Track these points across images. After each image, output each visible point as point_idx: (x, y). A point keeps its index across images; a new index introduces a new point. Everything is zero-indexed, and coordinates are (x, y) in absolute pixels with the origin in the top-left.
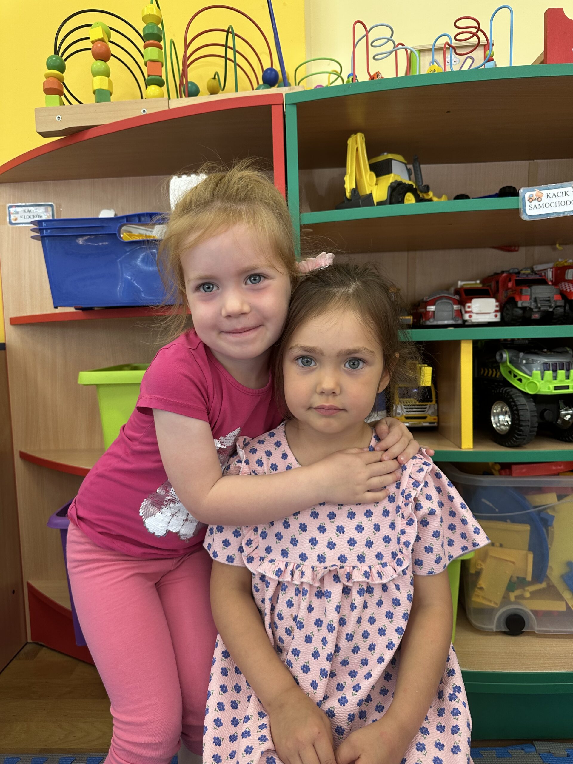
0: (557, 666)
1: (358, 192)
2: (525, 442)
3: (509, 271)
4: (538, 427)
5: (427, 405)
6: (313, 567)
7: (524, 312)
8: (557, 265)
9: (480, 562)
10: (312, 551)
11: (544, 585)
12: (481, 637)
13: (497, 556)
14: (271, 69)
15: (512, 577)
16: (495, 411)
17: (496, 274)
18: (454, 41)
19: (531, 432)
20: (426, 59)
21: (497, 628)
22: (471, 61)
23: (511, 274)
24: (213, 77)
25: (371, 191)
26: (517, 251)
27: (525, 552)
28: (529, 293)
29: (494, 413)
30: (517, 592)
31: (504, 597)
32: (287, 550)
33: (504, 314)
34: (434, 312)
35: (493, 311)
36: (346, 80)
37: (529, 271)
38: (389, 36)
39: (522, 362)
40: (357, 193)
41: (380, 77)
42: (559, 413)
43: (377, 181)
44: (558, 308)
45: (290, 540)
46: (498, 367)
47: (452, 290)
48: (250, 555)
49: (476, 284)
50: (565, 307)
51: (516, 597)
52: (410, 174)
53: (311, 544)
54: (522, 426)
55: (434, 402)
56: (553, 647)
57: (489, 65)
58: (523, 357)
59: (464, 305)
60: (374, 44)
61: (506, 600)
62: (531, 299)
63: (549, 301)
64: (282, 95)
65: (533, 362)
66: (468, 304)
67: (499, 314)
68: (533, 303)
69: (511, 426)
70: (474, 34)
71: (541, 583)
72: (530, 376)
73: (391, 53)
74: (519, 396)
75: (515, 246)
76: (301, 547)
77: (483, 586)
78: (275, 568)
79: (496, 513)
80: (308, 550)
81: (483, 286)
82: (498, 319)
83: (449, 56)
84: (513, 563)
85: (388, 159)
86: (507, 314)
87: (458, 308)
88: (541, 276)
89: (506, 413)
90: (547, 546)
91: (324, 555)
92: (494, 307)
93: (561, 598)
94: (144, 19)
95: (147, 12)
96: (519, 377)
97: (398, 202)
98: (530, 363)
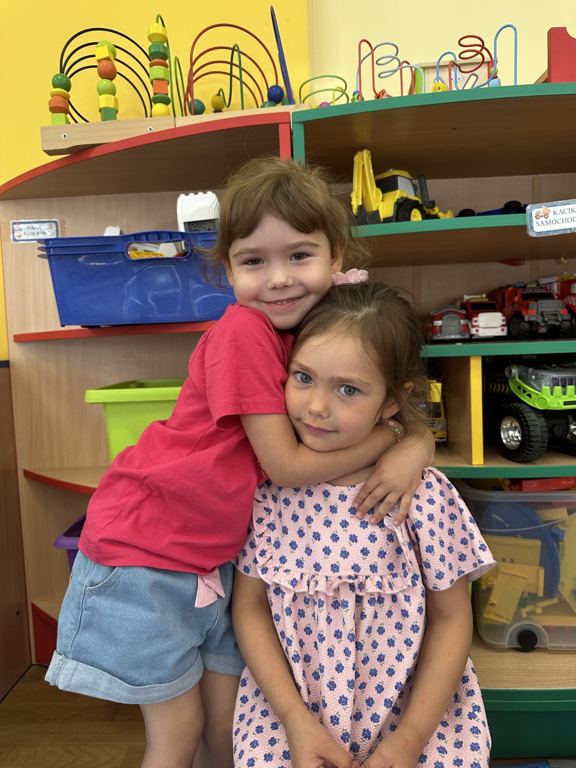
0: (571, 683)
1: (365, 208)
2: (535, 457)
3: (515, 285)
4: (548, 443)
5: (436, 420)
6: (327, 577)
7: (531, 326)
8: (563, 278)
9: (491, 578)
10: (326, 560)
11: (555, 601)
12: (494, 654)
13: (509, 571)
14: (276, 87)
15: (523, 592)
17: (503, 289)
18: (458, 59)
19: (541, 447)
20: (431, 76)
21: (509, 644)
22: (475, 78)
23: (516, 288)
24: (218, 93)
25: (378, 208)
26: (522, 265)
27: (536, 567)
28: (536, 307)
29: (503, 428)
30: (529, 608)
31: (516, 613)
32: (302, 559)
33: (511, 328)
34: (441, 327)
35: (500, 325)
36: (351, 97)
37: (535, 285)
38: (394, 55)
39: (531, 376)
40: (363, 209)
41: (386, 94)
42: (568, 428)
43: (383, 197)
44: (565, 322)
45: (304, 550)
46: (507, 382)
47: (458, 303)
48: (265, 566)
49: (482, 298)
50: (571, 320)
51: (528, 613)
52: (415, 190)
53: (325, 553)
54: (531, 441)
55: (443, 417)
56: (566, 663)
57: (493, 83)
58: (532, 372)
59: (470, 320)
60: (379, 62)
61: (517, 616)
62: (537, 313)
63: (555, 315)
64: (289, 113)
65: (542, 377)
66: (475, 319)
67: (505, 328)
68: (540, 317)
69: (521, 442)
70: (478, 53)
71: (552, 598)
72: (540, 391)
73: (395, 71)
74: (529, 412)
75: (520, 260)
76: (315, 556)
77: (494, 602)
78: (290, 578)
79: (506, 528)
80: (322, 559)
81: (489, 300)
82: (504, 333)
83: (454, 74)
84: (525, 578)
85: (394, 176)
86: (514, 328)
87: (465, 322)
88: (547, 290)
89: (516, 428)
90: (557, 560)
91: (337, 564)
92: (501, 321)
93: (573, 614)
95: (152, 31)
96: (528, 393)
97: (405, 218)
98: (539, 379)
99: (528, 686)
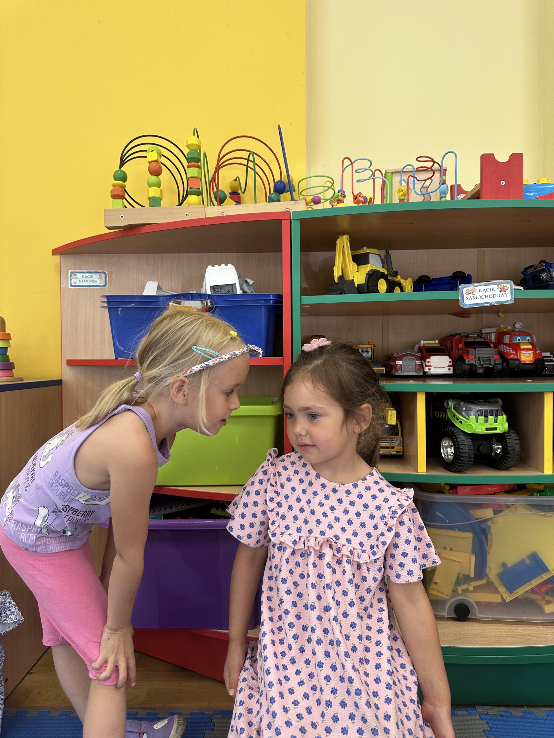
0: (492, 643)
1: (344, 278)
2: (465, 468)
3: (460, 334)
4: (474, 458)
5: (394, 438)
6: (316, 538)
7: (471, 368)
8: (499, 330)
10: (317, 528)
11: (484, 581)
13: (448, 557)
14: (281, 181)
15: (459, 574)
16: (444, 445)
17: (452, 336)
19: (468, 461)
20: (396, 179)
21: (448, 614)
23: (462, 336)
24: (235, 179)
25: (353, 277)
26: (469, 317)
27: (469, 555)
28: (474, 354)
29: (443, 446)
30: (464, 587)
31: (453, 591)
32: (301, 527)
33: (456, 368)
34: (401, 365)
35: (447, 365)
37: (476, 336)
38: (367, 167)
39: (462, 409)
40: (342, 279)
41: (362, 196)
42: (492, 447)
43: (358, 268)
44: (498, 365)
45: (303, 521)
46: (446, 412)
47: (417, 347)
48: (274, 532)
49: (435, 343)
50: (503, 364)
51: (463, 590)
52: (383, 263)
53: (317, 524)
54: (461, 457)
55: (400, 436)
56: (491, 629)
57: (442, 187)
58: (463, 405)
59: (425, 361)
60: (357, 171)
61: (455, 591)
62: (475, 358)
63: (489, 360)
64: (289, 212)
65: (471, 409)
66: (428, 360)
67: (452, 368)
68: (477, 361)
69: (455, 456)
71: (482, 579)
72: (468, 419)
74: (460, 434)
75: (467, 314)
76: (310, 525)
77: (437, 581)
78: (292, 539)
79: (446, 523)
81: (441, 345)
82: (451, 372)
84: (460, 562)
85: (367, 253)
86: (458, 368)
87: (420, 362)
88: (485, 339)
89: (451, 446)
90: (485, 549)
91: (324, 531)
92: (448, 362)
93: (497, 591)
94: (188, 146)
95: (190, 142)
96: (460, 420)
97: (374, 286)
98: (468, 410)
99: (459, 644)
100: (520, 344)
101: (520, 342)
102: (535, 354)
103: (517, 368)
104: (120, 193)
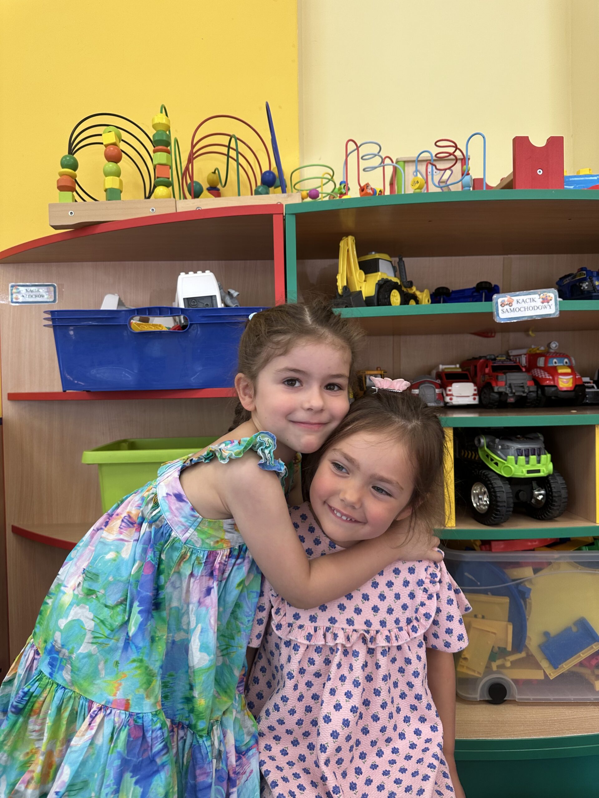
0: (536, 732)
2: (502, 521)
3: (485, 357)
4: (513, 508)
6: (343, 629)
7: (500, 397)
8: (530, 351)
10: (341, 615)
11: (523, 655)
12: (466, 706)
13: (480, 628)
14: (270, 172)
15: (493, 647)
16: (475, 491)
17: (475, 359)
19: (507, 511)
20: (410, 169)
21: (480, 697)
23: (487, 360)
24: (213, 171)
25: (361, 288)
26: (494, 337)
27: (505, 623)
28: (504, 380)
29: (474, 493)
30: (499, 662)
31: (487, 667)
32: (315, 615)
33: (482, 397)
35: (472, 394)
37: (504, 358)
38: (376, 152)
39: (498, 446)
40: (348, 290)
41: (370, 187)
42: (532, 493)
43: (366, 277)
44: (531, 393)
46: (476, 451)
47: (434, 372)
48: (279, 623)
49: (456, 368)
50: (537, 391)
51: (498, 667)
52: (395, 271)
53: (340, 610)
54: (498, 506)
56: (533, 714)
57: (467, 178)
58: (499, 442)
59: (445, 389)
60: (364, 158)
61: (488, 669)
62: (506, 385)
63: (522, 387)
65: (508, 448)
66: (449, 388)
67: (477, 397)
68: (508, 389)
69: (489, 506)
70: (452, 154)
71: (520, 652)
72: (506, 460)
73: (378, 167)
74: (496, 479)
75: (492, 333)
76: (330, 612)
77: (467, 656)
78: (305, 633)
79: (478, 586)
80: (337, 614)
81: (463, 370)
82: (476, 402)
84: (495, 633)
85: (376, 259)
86: (485, 398)
87: (440, 391)
88: (515, 362)
89: (485, 493)
90: (525, 617)
91: (352, 619)
92: (473, 390)
93: (539, 667)
94: (154, 126)
95: (156, 121)
96: (495, 461)
97: (385, 298)
98: (505, 449)
99: (498, 736)
100: (558, 368)
101: (557, 365)
102: (575, 379)
103: (555, 397)
104: (69, 184)
